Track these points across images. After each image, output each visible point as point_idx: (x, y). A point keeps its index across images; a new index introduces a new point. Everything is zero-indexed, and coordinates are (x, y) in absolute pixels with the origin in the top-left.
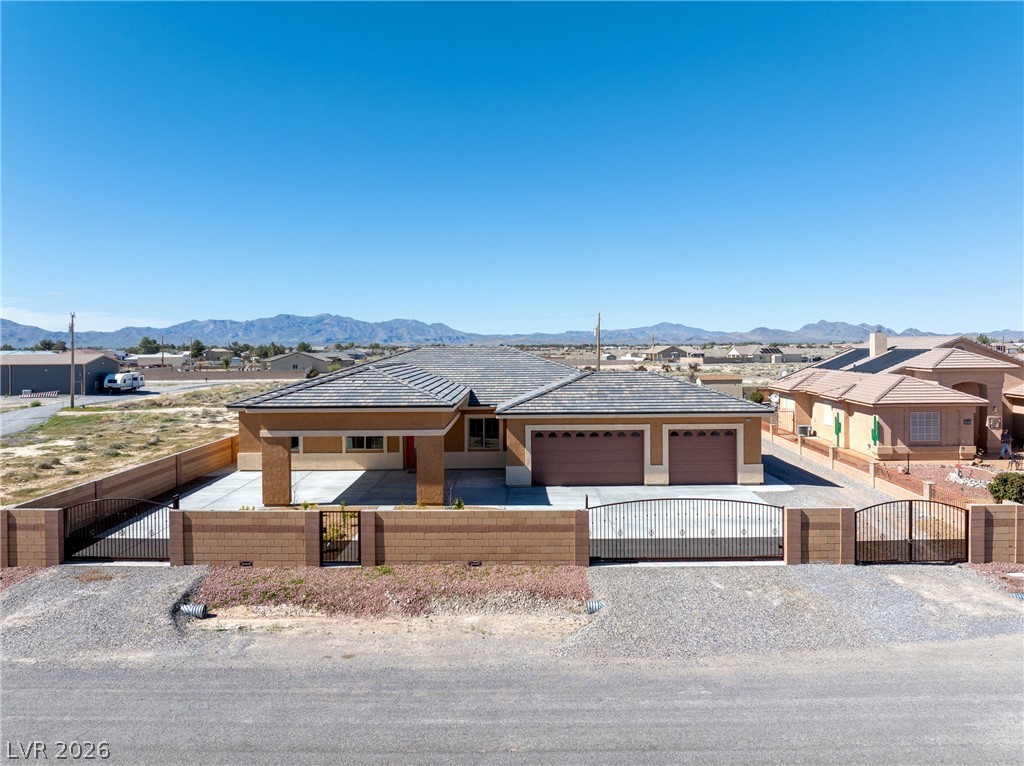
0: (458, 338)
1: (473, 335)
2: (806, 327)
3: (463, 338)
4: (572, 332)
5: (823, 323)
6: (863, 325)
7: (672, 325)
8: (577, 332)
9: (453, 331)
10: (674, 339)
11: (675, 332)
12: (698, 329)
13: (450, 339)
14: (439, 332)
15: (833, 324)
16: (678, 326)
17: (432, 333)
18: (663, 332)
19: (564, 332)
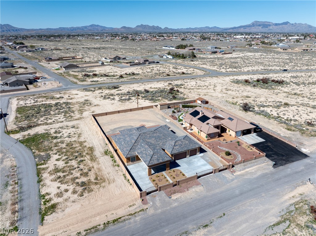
0: (16, 30)
1: (23, 29)
2: (137, 26)
3: (19, 30)
4: (61, 28)
5: (142, 25)
6: (153, 26)
7: (95, 25)
8: (63, 28)
9: (14, 27)
10: (97, 30)
11: (96, 28)
12: (104, 27)
13: (13, 30)
14: (8, 27)
15: (145, 25)
16: (98, 26)
17: (5, 28)
18: (93, 28)
19: (58, 28)
